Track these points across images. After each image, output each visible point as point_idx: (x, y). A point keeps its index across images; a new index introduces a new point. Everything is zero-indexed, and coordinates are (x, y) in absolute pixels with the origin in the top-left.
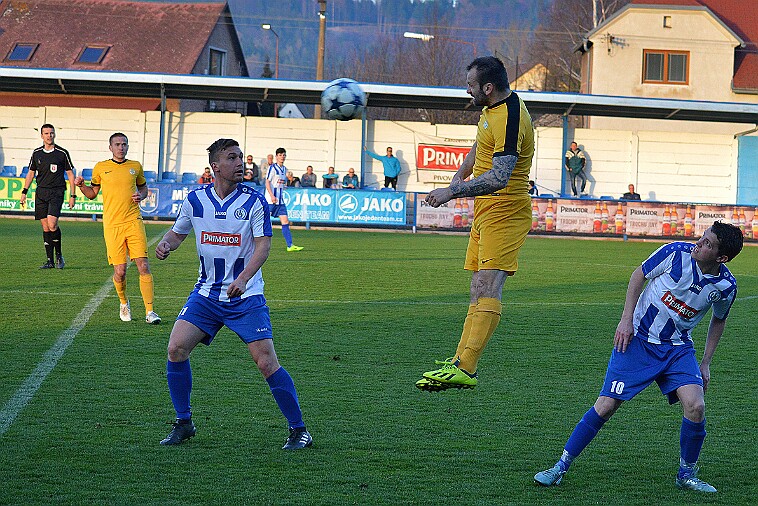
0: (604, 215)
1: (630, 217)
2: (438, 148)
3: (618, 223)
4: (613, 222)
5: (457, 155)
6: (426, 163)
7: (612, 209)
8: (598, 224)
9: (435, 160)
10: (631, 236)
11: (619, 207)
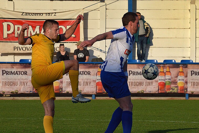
0: (168, 77)
1: (191, 78)
2: (16, 22)
3: (180, 84)
4: (175, 82)
5: (34, 28)
6: (5, 36)
7: (174, 71)
8: (163, 85)
9: (14, 33)
10: (192, 95)
11: (181, 69)
